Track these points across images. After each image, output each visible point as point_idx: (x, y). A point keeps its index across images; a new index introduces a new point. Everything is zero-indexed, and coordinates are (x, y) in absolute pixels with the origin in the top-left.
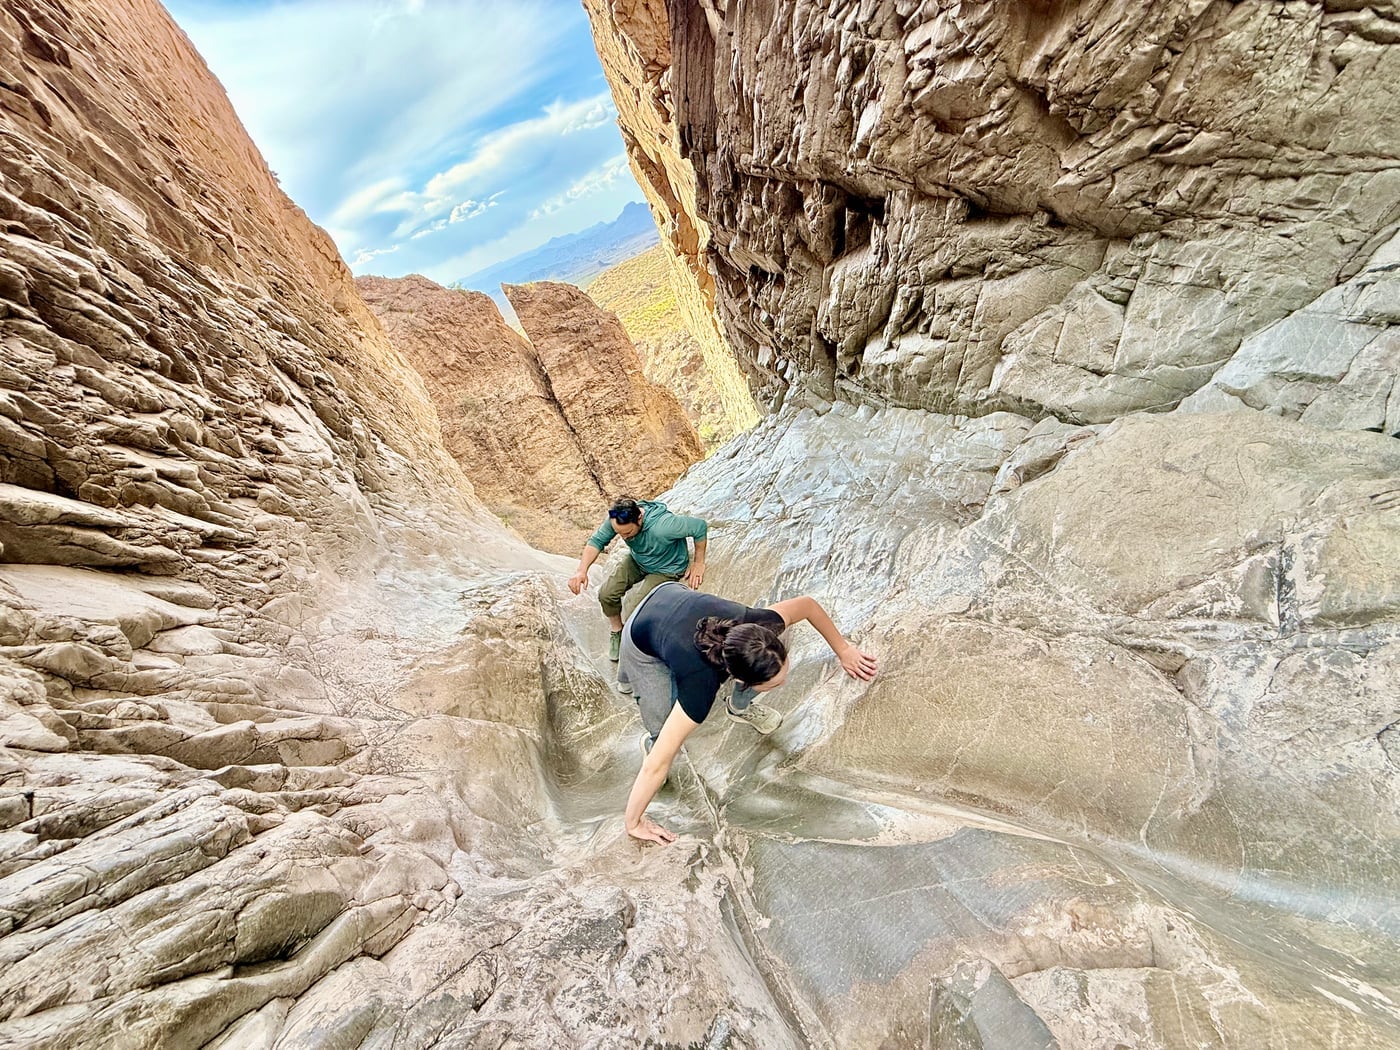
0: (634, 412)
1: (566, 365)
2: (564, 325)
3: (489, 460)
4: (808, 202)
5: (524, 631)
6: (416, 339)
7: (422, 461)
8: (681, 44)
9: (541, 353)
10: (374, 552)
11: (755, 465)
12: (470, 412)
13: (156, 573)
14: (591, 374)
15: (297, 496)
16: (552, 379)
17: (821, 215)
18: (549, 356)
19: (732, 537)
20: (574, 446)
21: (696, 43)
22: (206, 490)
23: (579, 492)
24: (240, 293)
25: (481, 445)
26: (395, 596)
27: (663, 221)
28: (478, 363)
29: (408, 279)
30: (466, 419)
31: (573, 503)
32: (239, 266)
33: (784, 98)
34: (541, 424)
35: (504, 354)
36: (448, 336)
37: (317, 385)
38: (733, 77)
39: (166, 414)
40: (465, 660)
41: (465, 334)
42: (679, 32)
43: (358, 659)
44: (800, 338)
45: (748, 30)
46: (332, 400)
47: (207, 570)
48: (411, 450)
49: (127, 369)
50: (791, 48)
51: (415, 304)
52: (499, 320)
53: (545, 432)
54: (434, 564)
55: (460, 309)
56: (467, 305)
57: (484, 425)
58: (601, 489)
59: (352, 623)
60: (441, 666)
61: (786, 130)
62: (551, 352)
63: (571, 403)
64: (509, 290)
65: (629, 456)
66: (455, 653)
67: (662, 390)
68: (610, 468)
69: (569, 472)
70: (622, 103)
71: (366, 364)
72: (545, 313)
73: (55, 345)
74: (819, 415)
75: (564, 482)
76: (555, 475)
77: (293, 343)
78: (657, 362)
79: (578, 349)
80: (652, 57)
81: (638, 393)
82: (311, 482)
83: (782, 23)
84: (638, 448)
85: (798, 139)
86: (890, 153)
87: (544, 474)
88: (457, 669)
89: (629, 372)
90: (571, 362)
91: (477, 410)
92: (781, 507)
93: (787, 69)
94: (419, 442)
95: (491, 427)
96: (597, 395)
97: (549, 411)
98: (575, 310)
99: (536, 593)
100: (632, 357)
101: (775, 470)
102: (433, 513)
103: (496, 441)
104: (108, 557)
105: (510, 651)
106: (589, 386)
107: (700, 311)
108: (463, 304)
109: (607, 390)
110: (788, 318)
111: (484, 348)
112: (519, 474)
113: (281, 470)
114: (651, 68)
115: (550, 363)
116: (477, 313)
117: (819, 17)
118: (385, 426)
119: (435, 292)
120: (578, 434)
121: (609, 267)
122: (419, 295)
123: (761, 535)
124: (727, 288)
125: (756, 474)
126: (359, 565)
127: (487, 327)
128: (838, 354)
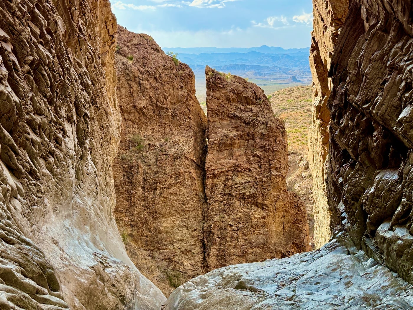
0: (263, 206)
1: (225, 145)
2: (239, 115)
3: (128, 191)
4: (375, 133)
5: (115, 290)
6: (124, 79)
7: (101, 173)
8: (348, 26)
9: (211, 128)
10: (67, 209)
11: (296, 266)
12: (134, 149)
13: (16, 175)
14: (242, 161)
15: (58, 166)
16: (210, 151)
17: (379, 142)
18: (216, 133)
19: (257, 299)
20: (200, 212)
21: (356, 29)
22: (38, 151)
23: (185, 252)
24: (76, 64)
25: (128, 177)
26: (68, 234)
27: (316, 95)
28: (160, 115)
29: (141, 36)
30: (128, 153)
31: (175, 259)
32: (81, 50)
33: (377, 81)
34: (183, 183)
35: (182, 117)
36: (148, 87)
37: (84, 117)
38: (358, 59)
39: (42, 117)
40: (87, 279)
41: (161, 90)
42: (349, 21)
43: (49, 249)
44: (353, 202)
45: (372, 44)
46: (85, 126)
47: (27, 182)
48: (100, 163)
49: (41, 97)
50: (387, 62)
51: (137, 55)
52: (192, 90)
53: (183, 190)
54: (86, 232)
55: (167, 72)
56: (174, 71)
57: (139, 162)
58: (204, 259)
59: (52, 234)
60: (77, 274)
61: (373, 95)
62: (219, 131)
63: (215, 176)
64: (210, 73)
65: (242, 242)
66: (84, 274)
67: (296, 199)
68: (221, 244)
69: (185, 231)
70: (316, 27)
71: (103, 108)
72: (228, 100)
73: (32, 85)
74: (349, 254)
75: (177, 238)
76: (173, 228)
77: (85, 93)
78: (303, 175)
79: (241, 137)
80: (339, 17)
81: (274, 193)
82: (64, 163)
83: (386, 50)
84: (253, 238)
85: (376, 103)
86: (410, 132)
87: (165, 224)
88: (83, 281)
89: (274, 173)
90: (231, 145)
91: (140, 149)
92: (293, 293)
93: (382, 70)
94: (106, 162)
95: (143, 167)
96: (239, 180)
97: (194, 174)
98: (253, 107)
99: (129, 276)
100: (282, 162)
101: (302, 274)
102: (95, 205)
103: (141, 180)
104: (11, 163)
105: (105, 292)
106: (236, 170)
107: (318, 158)
108: (171, 69)
109: (249, 179)
110: (350, 187)
111: (170, 106)
112: (145, 214)
113: (58, 153)
114: (336, 21)
115: (214, 138)
116: (178, 79)
117: (401, 57)
118: (95, 145)
119: (155, 53)
120: (208, 204)
121: (300, 84)
122: (143, 50)
123: (271, 303)
124: (334, 153)
125: (293, 272)
126: (61, 211)
127: (180, 93)
128: (368, 221)
